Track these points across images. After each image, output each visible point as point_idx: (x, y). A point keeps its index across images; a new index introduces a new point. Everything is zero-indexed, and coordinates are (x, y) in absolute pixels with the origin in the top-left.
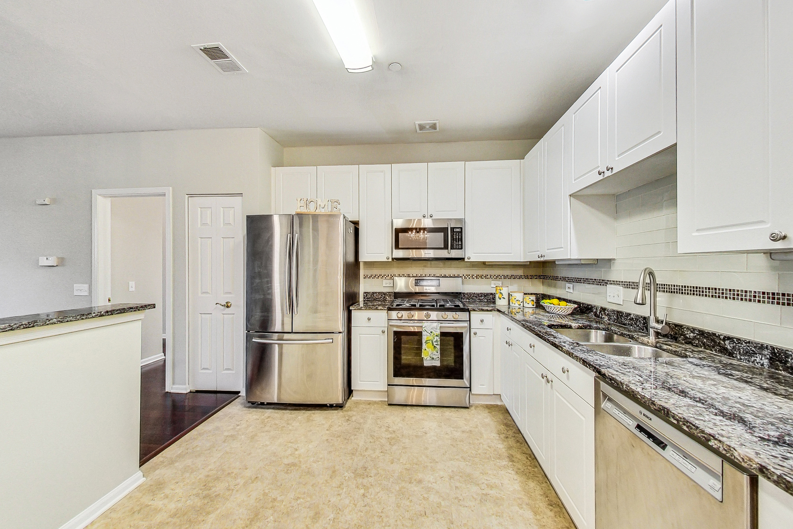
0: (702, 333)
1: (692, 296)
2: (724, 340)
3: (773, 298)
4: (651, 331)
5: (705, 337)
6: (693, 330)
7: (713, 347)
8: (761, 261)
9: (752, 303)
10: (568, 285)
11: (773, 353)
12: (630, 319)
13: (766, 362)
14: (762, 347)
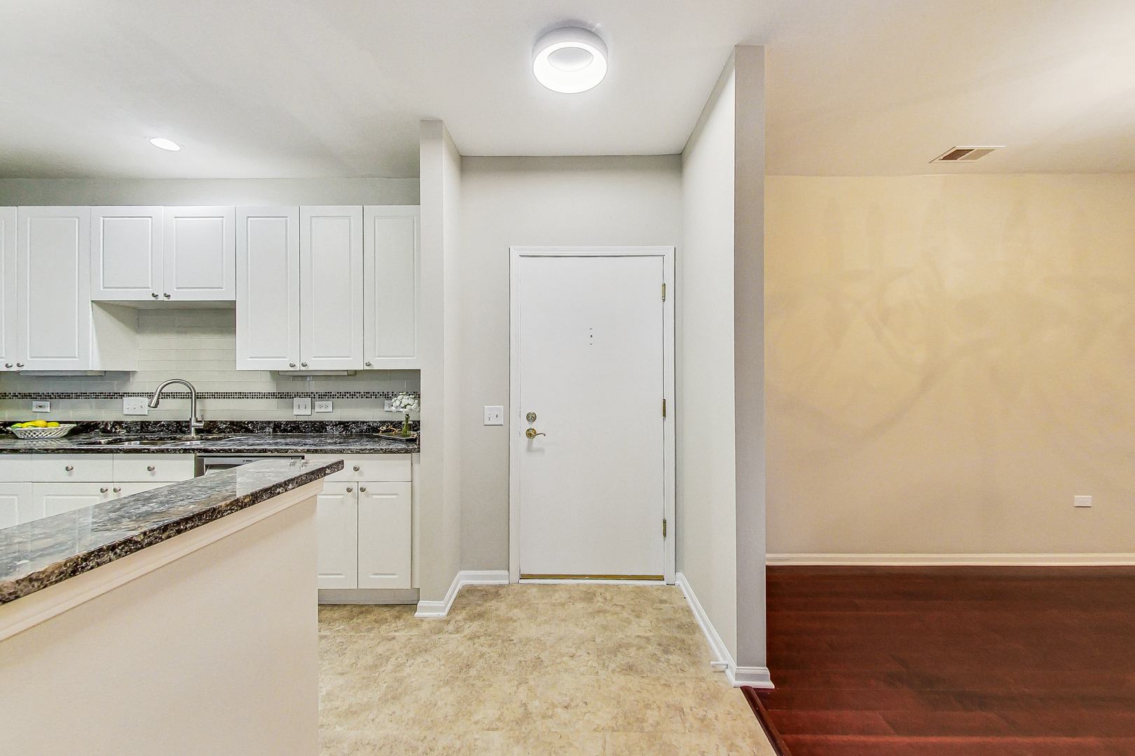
0: (232, 423)
1: (223, 399)
2: (248, 424)
3: (273, 395)
4: (193, 429)
5: (234, 425)
6: (225, 423)
7: (240, 430)
8: (268, 377)
9: (263, 399)
10: (35, 403)
11: (275, 425)
12: (160, 426)
13: (271, 430)
14: (269, 422)
